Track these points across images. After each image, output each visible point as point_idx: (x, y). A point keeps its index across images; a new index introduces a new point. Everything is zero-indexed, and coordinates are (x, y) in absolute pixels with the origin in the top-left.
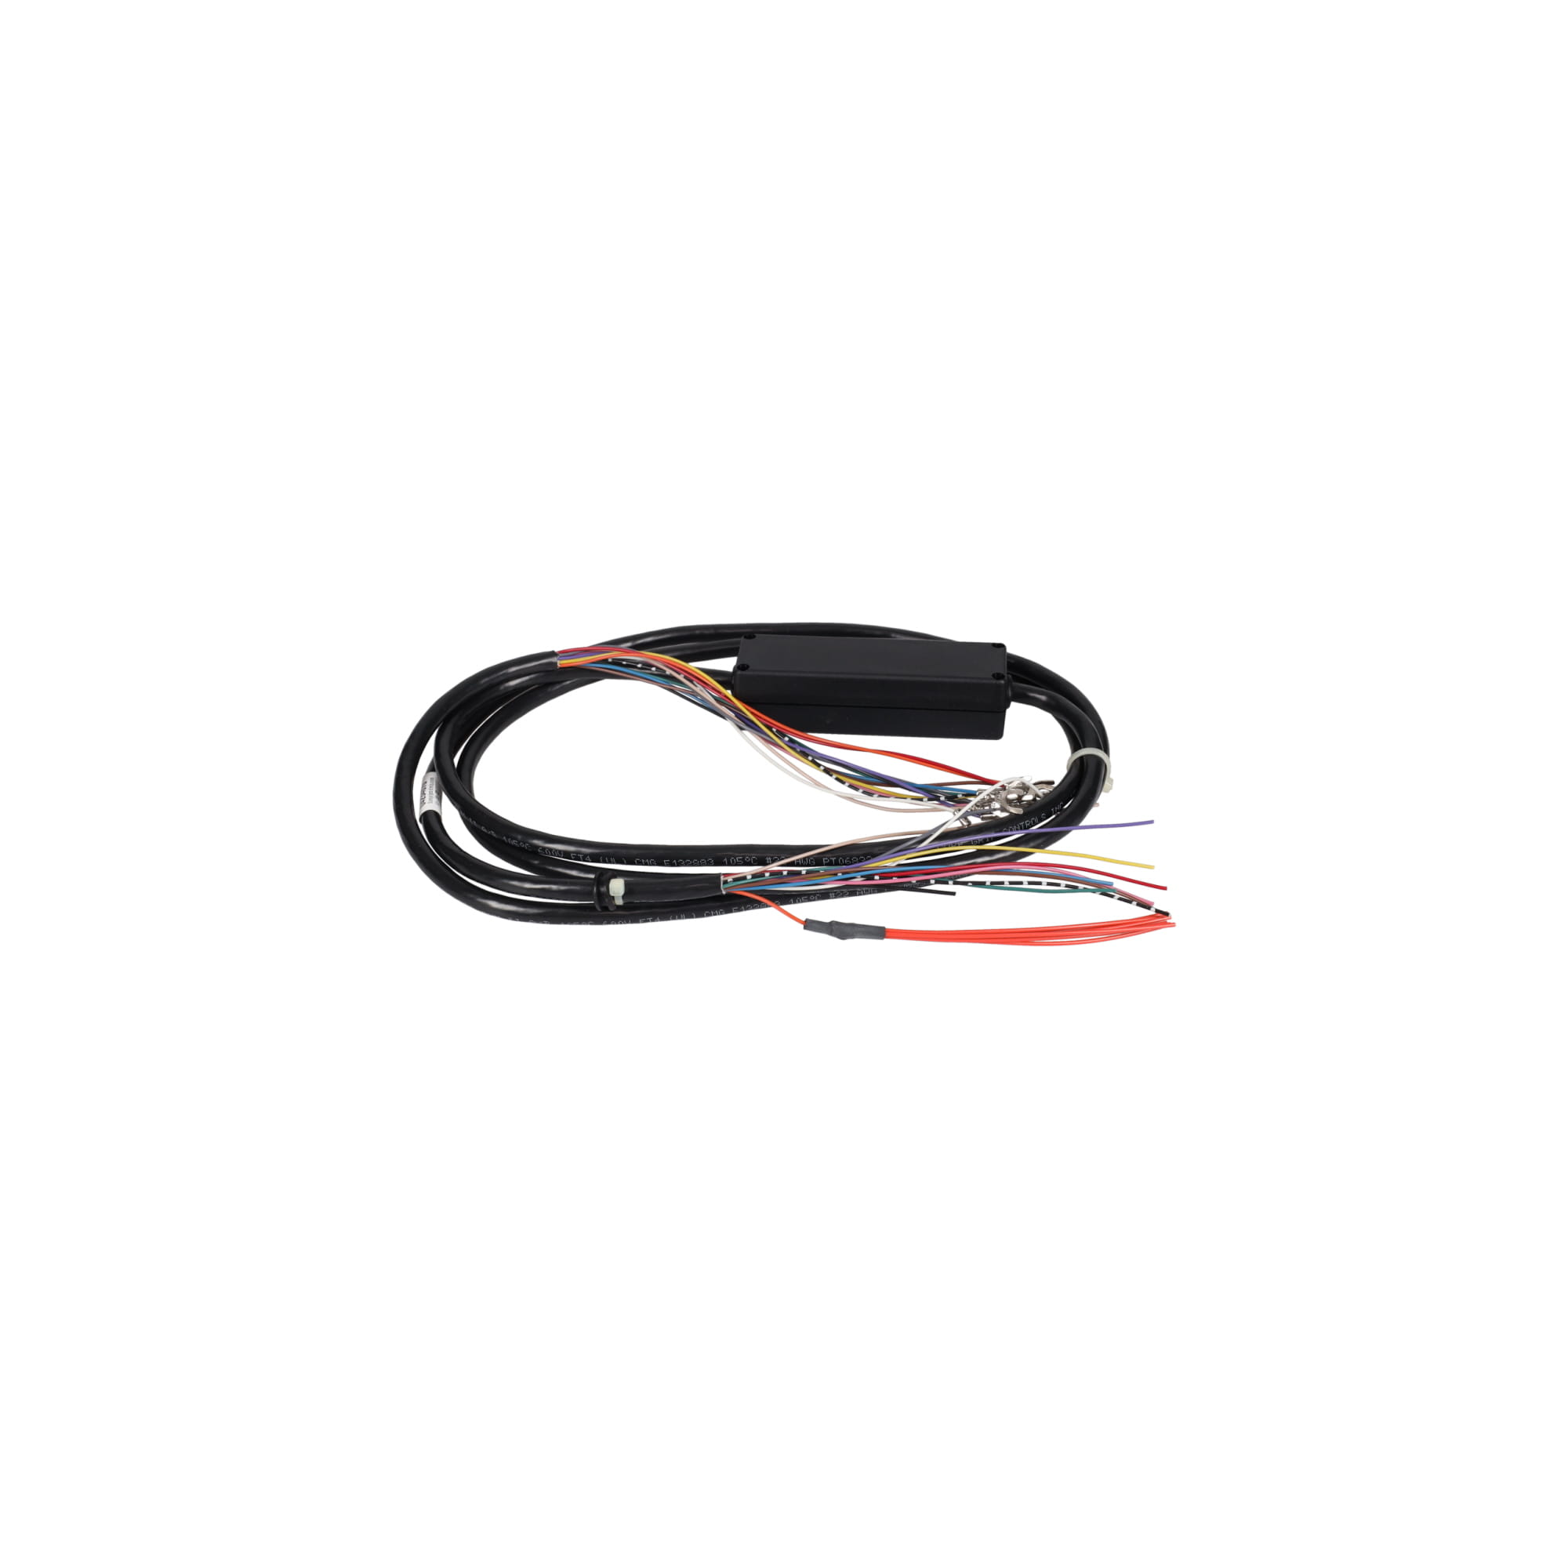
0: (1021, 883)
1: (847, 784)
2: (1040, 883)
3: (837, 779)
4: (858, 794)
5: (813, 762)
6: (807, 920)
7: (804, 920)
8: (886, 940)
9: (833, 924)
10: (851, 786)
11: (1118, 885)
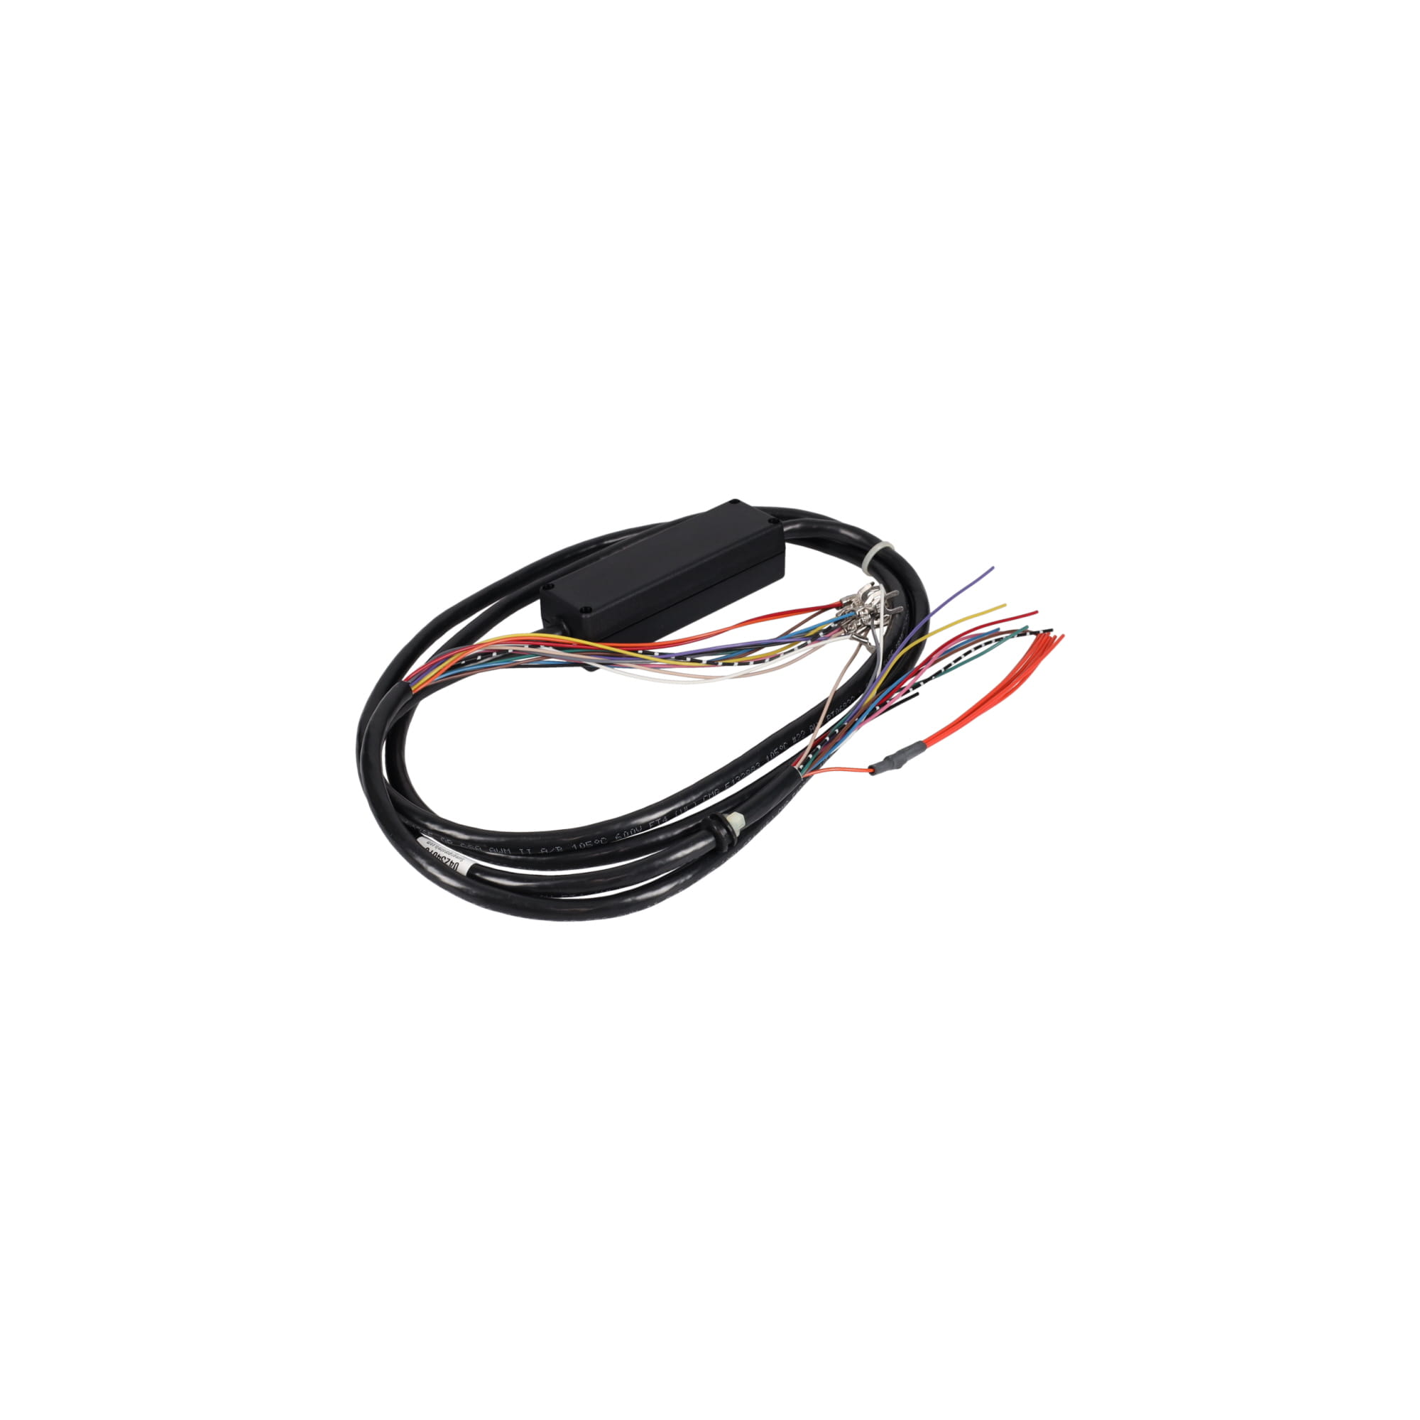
0: (960, 658)
1: (736, 664)
2: (970, 652)
3: (724, 664)
4: (752, 667)
5: (693, 661)
6: (871, 767)
7: (867, 767)
8: (928, 750)
9: (887, 759)
10: (740, 664)
11: (1003, 627)
